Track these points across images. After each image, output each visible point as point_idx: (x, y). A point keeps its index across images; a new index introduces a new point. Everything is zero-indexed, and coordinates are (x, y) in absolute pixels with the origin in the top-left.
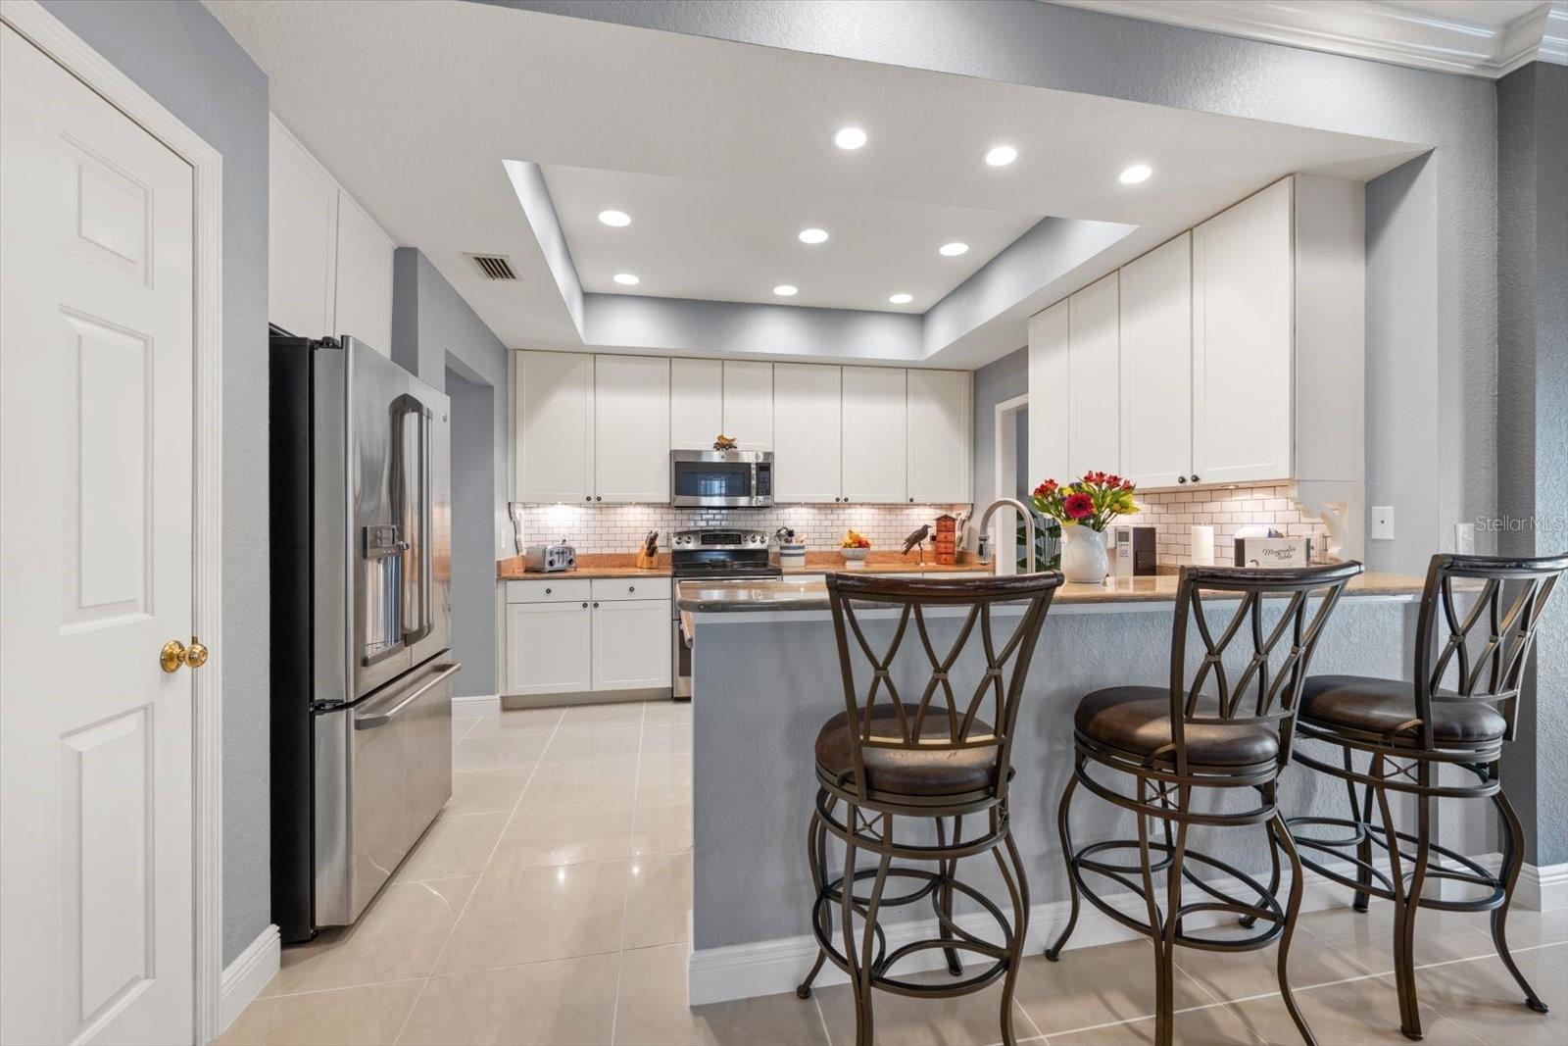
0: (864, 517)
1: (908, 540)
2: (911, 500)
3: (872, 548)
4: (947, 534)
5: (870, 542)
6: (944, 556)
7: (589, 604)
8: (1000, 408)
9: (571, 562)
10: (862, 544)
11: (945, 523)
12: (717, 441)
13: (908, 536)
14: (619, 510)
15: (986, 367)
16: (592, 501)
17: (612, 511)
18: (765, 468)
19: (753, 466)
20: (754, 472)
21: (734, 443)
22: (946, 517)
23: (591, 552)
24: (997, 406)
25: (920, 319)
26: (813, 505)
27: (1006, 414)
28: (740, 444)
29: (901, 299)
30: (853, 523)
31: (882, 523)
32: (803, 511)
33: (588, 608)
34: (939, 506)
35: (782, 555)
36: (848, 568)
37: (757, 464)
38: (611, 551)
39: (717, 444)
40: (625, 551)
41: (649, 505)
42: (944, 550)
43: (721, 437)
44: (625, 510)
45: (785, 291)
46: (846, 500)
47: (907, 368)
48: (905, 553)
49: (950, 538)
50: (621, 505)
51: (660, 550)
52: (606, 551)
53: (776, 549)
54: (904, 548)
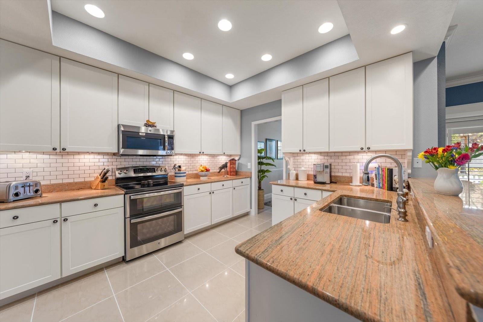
0: (205, 159)
1: (220, 168)
2: (224, 153)
3: (211, 171)
4: (233, 165)
5: (210, 169)
6: (232, 173)
7: (59, 220)
8: (254, 123)
9: (37, 191)
10: (207, 170)
11: (233, 161)
12: (146, 122)
13: (219, 166)
14: (77, 157)
15: (245, 109)
16: (58, 150)
17: (72, 157)
18: (171, 137)
19: (166, 137)
20: (166, 139)
21: (155, 124)
22: (233, 159)
23: (53, 182)
24: (252, 123)
25: (231, 87)
26: (186, 155)
27: (255, 125)
28: (159, 126)
29: (230, 77)
30: (200, 162)
31: (210, 162)
32: (182, 157)
33: (58, 223)
34: (231, 156)
35: (176, 176)
36: (201, 180)
37: (168, 135)
38: (71, 181)
39: (146, 124)
40: (82, 180)
41: (99, 153)
42: (232, 171)
43: (148, 121)
44: (82, 156)
45: (188, 56)
46: (203, 153)
47: (223, 105)
48: (219, 172)
49: (234, 167)
50: (79, 153)
51: (110, 178)
52: (65, 181)
53: (173, 174)
54: (218, 171)
